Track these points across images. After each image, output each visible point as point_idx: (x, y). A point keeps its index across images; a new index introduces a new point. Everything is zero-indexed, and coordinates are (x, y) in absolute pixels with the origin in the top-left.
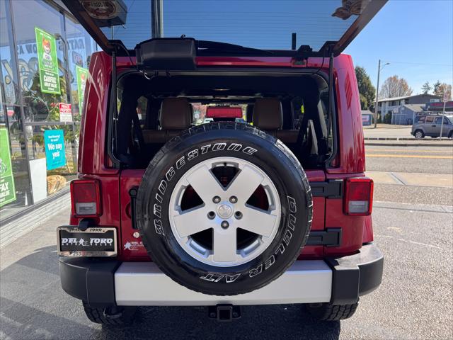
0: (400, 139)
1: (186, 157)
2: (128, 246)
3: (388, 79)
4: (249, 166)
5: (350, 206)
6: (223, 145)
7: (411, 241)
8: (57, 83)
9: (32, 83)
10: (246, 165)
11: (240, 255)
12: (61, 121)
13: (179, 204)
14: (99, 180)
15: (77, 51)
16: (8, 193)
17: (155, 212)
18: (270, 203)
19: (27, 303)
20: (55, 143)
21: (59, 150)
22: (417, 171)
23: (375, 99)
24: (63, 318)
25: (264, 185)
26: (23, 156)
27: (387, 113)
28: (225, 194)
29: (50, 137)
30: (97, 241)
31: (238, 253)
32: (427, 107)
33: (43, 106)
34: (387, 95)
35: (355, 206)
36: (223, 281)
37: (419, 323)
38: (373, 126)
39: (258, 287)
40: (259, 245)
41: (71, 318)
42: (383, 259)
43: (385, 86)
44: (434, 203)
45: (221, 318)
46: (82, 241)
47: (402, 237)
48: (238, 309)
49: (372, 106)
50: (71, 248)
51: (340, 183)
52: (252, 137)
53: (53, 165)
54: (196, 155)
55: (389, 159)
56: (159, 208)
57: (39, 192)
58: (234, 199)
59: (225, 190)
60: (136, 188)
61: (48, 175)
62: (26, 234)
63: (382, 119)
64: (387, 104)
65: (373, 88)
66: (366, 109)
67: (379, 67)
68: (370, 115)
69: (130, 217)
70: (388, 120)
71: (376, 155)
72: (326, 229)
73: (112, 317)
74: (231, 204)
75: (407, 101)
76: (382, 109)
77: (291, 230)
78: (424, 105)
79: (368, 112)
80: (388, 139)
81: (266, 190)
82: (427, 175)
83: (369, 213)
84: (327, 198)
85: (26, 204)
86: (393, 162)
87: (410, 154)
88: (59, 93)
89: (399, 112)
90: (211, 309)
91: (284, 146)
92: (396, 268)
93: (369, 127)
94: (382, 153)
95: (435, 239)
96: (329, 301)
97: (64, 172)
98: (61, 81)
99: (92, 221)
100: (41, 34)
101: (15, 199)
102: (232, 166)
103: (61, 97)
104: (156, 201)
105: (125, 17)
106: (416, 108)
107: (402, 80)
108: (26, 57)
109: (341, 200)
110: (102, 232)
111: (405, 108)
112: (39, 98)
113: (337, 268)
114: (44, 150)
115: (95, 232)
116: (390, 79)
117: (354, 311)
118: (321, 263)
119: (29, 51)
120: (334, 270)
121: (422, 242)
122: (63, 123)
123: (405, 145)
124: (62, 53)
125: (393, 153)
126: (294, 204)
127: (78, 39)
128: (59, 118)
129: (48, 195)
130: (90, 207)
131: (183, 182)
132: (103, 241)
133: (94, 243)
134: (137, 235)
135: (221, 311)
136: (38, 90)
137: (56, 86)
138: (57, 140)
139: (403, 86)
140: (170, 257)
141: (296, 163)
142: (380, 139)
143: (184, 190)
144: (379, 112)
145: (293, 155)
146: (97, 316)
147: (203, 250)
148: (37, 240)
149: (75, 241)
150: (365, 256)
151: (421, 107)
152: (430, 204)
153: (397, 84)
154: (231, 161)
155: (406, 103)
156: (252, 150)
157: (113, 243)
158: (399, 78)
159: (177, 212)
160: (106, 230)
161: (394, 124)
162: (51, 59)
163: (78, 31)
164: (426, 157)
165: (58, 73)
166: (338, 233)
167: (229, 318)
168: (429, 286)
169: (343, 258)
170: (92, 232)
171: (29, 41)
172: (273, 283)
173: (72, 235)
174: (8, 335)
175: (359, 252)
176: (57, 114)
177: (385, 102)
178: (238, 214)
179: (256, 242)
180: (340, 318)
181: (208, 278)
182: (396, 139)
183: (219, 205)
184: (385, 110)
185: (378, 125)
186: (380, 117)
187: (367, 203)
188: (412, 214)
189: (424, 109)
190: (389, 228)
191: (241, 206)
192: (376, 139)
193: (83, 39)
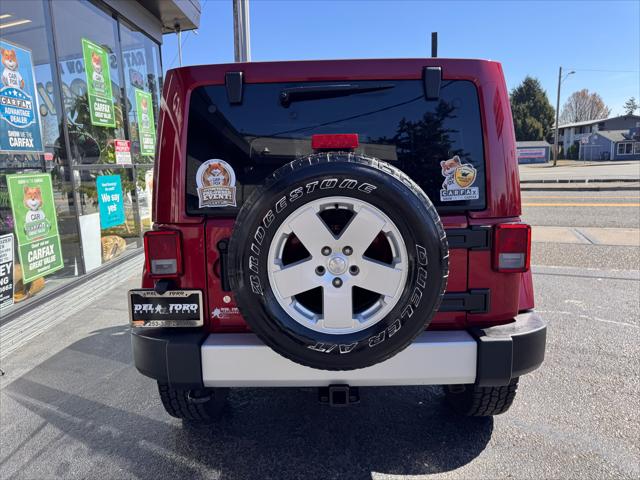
0: (590, 181)
1: (288, 198)
2: (216, 313)
3: (574, 95)
4: (366, 208)
5: (500, 261)
6: (334, 182)
7: (596, 318)
8: (111, 113)
9: (76, 114)
10: (363, 207)
11: (357, 320)
12: (118, 162)
13: (280, 257)
14: (180, 231)
15: (135, 68)
16: (53, 258)
17: (250, 266)
18: (394, 255)
19: (87, 396)
20: (110, 193)
21: (115, 202)
22: (613, 225)
23: (555, 124)
24: (132, 413)
25: (386, 231)
26: (71, 213)
27: (571, 144)
28: (337, 244)
29: (104, 185)
30: (178, 307)
31: (354, 317)
32: (631, 134)
33: (94, 144)
34: (573, 118)
35: (507, 260)
36: (336, 352)
37: (601, 420)
38: (551, 163)
39: (380, 360)
40: (380, 307)
41: (143, 413)
42: (545, 329)
43: (570, 105)
44: (634, 268)
45: (334, 402)
46: (159, 308)
47: (585, 313)
48: (356, 391)
49: (551, 134)
50: (146, 317)
51: (487, 230)
52: (369, 170)
53: (108, 223)
54: (299, 194)
55: (571, 209)
56: (255, 261)
57: (92, 258)
58: (348, 250)
59: (337, 239)
60: (225, 240)
61: (103, 235)
62: (78, 313)
63: (565, 153)
64: (572, 130)
65: (551, 109)
66: (541, 140)
67: (560, 77)
68: (547, 148)
69: (217, 276)
70: (574, 154)
71: (554, 205)
72: (469, 291)
73: (199, 401)
74: (344, 257)
75: (602, 126)
76: (565, 139)
77: (421, 288)
78: (627, 132)
79: (545, 143)
80: (572, 181)
81: (389, 238)
82: (627, 231)
83: (526, 268)
84: (469, 249)
85: (76, 273)
86: (578, 213)
87: (603, 201)
88: (114, 126)
89: (590, 143)
90: (322, 391)
91: (411, 181)
92: (573, 352)
93: (547, 165)
94: (563, 201)
95: (631, 315)
96: (473, 382)
97: (121, 232)
98: (116, 110)
99: (172, 283)
100: (89, 46)
101: (62, 266)
102: (346, 208)
103: (116, 132)
104: (252, 253)
105: (198, 19)
106: (616, 136)
107: (595, 95)
108: (67, 78)
109: (489, 252)
110: (184, 296)
111: (599, 136)
112: (87, 134)
113: (483, 339)
114: (96, 203)
115: (175, 296)
116: (577, 95)
117: (511, 402)
118: (464, 333)
119: (71, 71)
120: (479, 343)
121: (612, 319)
122: (120, 165)
123: (597, 189)
124: (116, 71)
125: (580, 201)
126: (425, 254)
127: (135, 52)
128: (114, 159)
129: (103, 262)
130: (170, 265)
131: (285, 228)
132: (186, 307)
133: (174, 310)
134: (227, 299)
135: (335, 393)
136: (87, 123)
137: (109, 117)
138: (113, 189)
139: (596, 104)
140: (270, 323)
141: (427, 202)
142: (561, 182)
143: (285, 240)
144: (561, 144)
145: (423, 193)
146: (176, 407)
147: (311, 314)
148: (92, 319)
149: (151, 308)
150: (522, 325)
151: (623, 135)
152: (628, 269)
153: (586, 102)
154: (344, 201)
155: (600, 130)
156: (371, 187)
157: (198, 310)
158: (590, 93)
159: (278, 267)
160: (189, 293)
161: (582, 159)
162: (103, 80)
163: (136, 41)
164: (626, 205)
165: (112, 99)
166: (486, 295)
167: (344, 402)
168: (618, 376)
169: (492, 328)
170: (172, 296)
171: (70, 57)
172: (399, 355)
173: (147, 301)
174: (67, 432)
175: (514, 321)
176: (111, 155)
177: (569, 128)
178: (354, 270)
179: (377, 304)
180: (492, 413)
181: (317, 347)
182: (584, 181)
183: (329, 258)
184: (570, 139)
185: (559, 162)
186: (562, 150)
187: (523, 255)
188: (600, 282)
189: (627, 137)
190: (566, 301)
191: (357, 259)
192: (555, 182)
193: (143, 51)
